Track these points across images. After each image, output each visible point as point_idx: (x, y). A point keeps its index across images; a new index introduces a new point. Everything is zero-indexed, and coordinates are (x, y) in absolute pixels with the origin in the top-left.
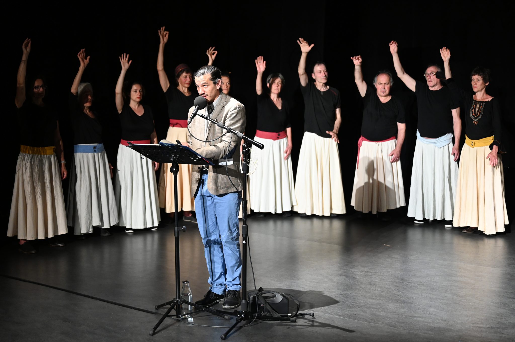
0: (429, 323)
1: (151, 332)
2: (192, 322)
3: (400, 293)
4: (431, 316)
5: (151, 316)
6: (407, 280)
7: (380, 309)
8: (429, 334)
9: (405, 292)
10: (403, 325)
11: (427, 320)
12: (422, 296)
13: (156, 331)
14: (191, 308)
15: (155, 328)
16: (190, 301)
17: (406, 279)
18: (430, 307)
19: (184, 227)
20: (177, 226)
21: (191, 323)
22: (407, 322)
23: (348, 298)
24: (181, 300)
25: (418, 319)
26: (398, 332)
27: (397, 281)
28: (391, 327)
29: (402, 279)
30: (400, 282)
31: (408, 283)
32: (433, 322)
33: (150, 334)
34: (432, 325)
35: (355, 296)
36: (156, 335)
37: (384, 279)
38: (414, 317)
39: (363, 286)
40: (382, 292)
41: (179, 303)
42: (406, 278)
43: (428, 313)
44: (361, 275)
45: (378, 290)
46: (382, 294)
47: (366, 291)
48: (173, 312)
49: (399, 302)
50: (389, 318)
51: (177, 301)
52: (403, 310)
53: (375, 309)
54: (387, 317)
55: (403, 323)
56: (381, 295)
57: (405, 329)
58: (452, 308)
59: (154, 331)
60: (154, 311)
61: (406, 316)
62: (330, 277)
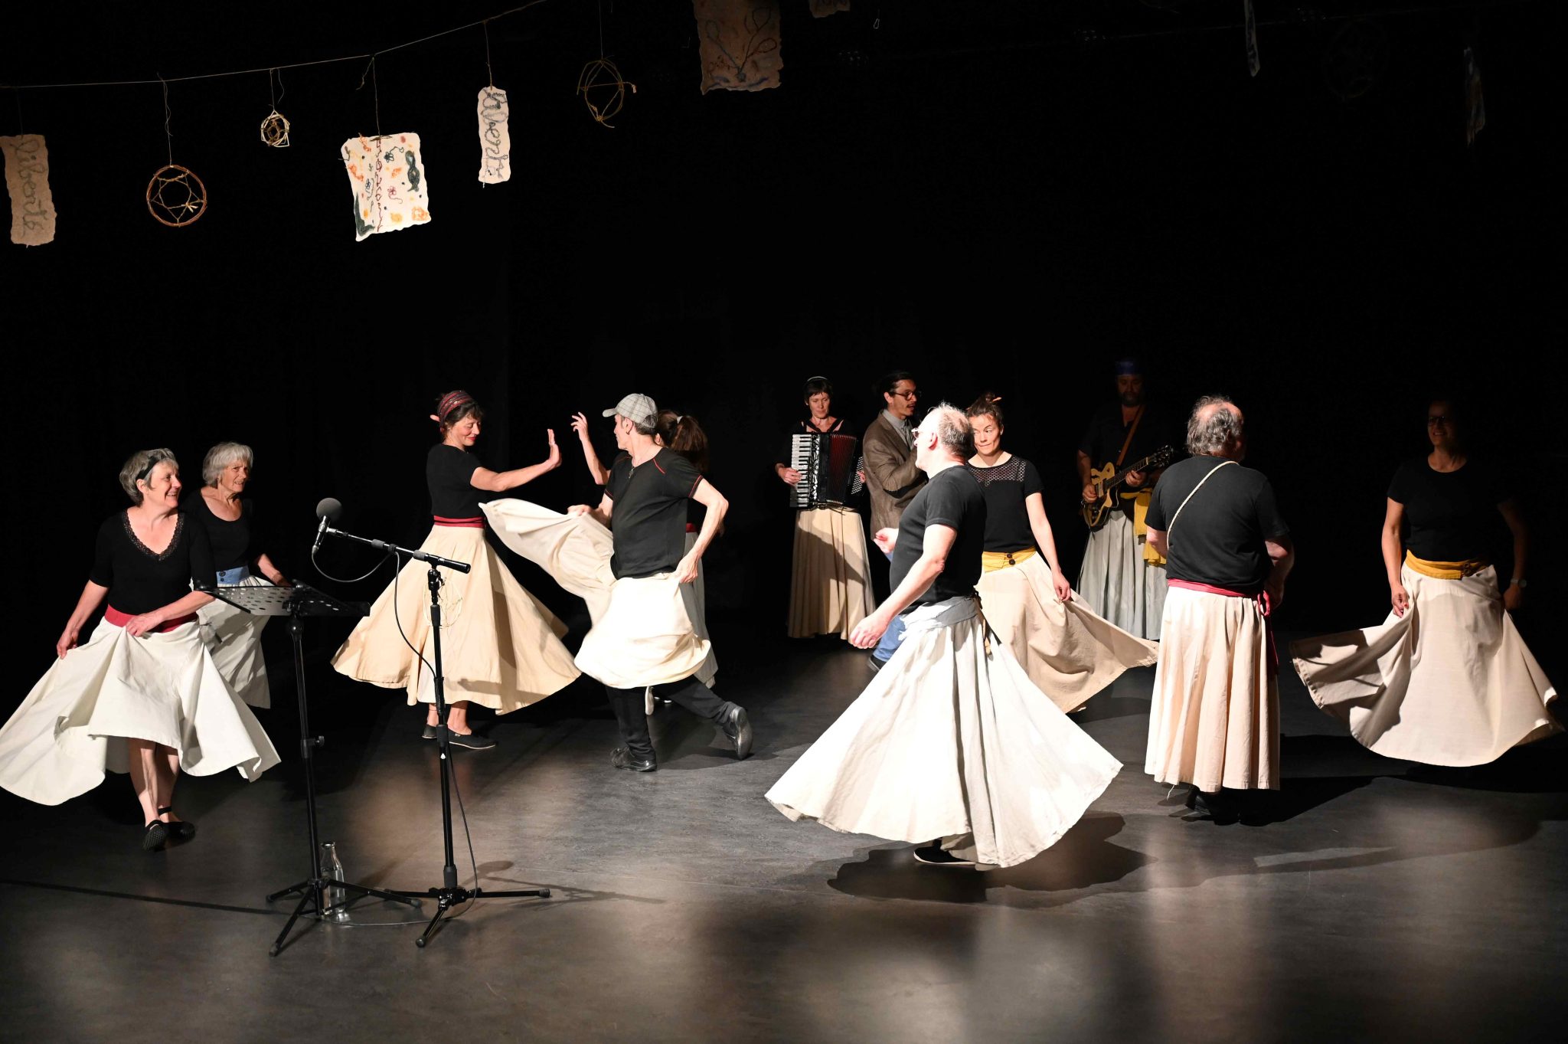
0: (792, 868)
1: (273, 949)
2: (348, 922)
3: (726, 819)
4: (793, 855)
5: (262, 919)
6: (732, 793)
7: (698, 853)
8: (797, 889)
9: (735, 815)
10: (745, 878)
11: (788, 863)
12: (767, 820)
13: (282, 946)
14: (341, 892)
15: (279, 941)
16: (337, 879)
17: (729, 790)
18: (788, 838)
19: (320, 737)
20: (307, 738)
21: (346, 923)
22: (753, 873)
23: (633, 838)
24: (323, 880)
25: (771, 864)
26: (741, 891)
27: (715, 795)
28: (726, 883)
29: (723, 792)
30: (721, 798)
31: (735, 798)
32: (799, 866)
33: (271, 954)
34: (797, 872)
35: (645, 833)
36: (284, 954)
37: (690, 795)
38: (763, 860)
39: (654, 813)
40: (693, 819)
41: (320, 887)
42: (729, 788)
43: (786, 850)
44: (645, 791)
45: (684, 817)
46: (694, 823)
47: (662, 822)
48: (309, 906)
49: (729, 835)
50: (719, 867)
51: (317, 883)
52: (739, 851)
53: (689, 855)
54: (716, 867)
55: (747, 874)
56: (692, 826)
57: (752, 886)
58: (826, 836)
59: (278, 947)
60: (264, 907)
61: (749, 861)
62: (589, 802)
